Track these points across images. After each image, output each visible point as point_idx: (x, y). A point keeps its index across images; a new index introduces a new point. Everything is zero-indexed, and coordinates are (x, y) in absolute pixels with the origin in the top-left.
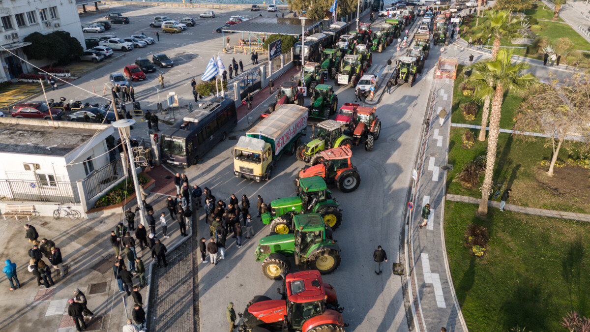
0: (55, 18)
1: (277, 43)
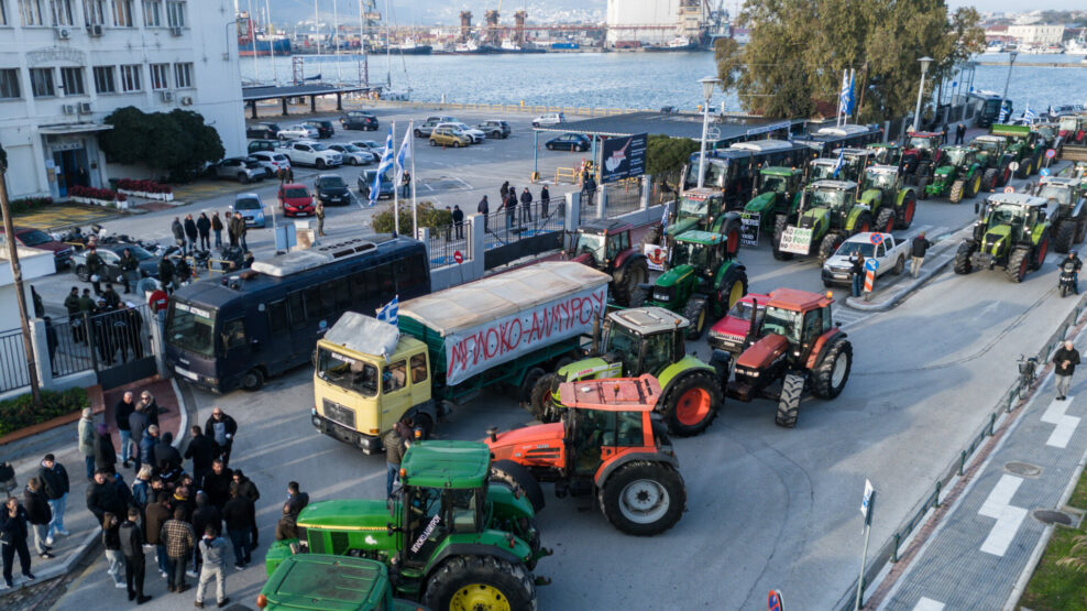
0: (185, 87)
1: (631, 143)
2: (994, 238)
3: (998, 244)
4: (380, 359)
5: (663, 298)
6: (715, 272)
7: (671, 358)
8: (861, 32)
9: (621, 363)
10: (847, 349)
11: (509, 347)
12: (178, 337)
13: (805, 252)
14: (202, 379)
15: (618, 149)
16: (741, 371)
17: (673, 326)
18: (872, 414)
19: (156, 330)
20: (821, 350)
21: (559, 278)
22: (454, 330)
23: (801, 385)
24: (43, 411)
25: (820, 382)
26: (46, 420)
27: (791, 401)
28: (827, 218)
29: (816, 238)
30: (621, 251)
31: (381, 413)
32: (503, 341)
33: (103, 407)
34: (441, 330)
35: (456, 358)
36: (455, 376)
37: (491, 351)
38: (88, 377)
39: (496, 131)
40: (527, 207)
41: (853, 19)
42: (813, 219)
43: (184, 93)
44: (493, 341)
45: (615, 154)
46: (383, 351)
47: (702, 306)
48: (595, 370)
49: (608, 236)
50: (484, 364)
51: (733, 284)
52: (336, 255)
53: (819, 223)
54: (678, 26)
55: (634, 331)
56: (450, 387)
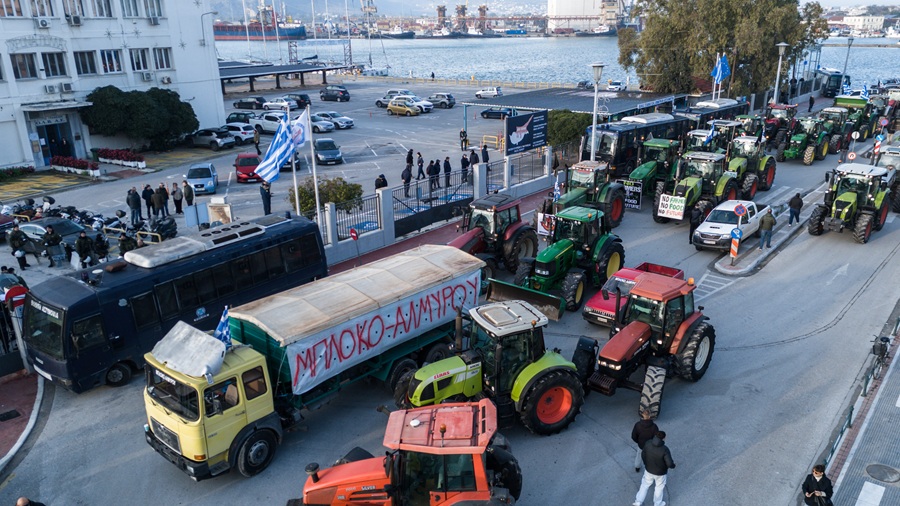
0: (164, 69)
1: (533, 120)
2: (841, 205)
3: (846, 210)
4: (201, 381)
5: (544, 273)
6: (592, 247)
7: (530, 357)
8: (730, 23)
9: (480, 363)
10: (710, 332)
11: (369, 345)
13: (680, 218)
15: (521, 125)
16: (604, 363)
17: (530, 327)
18: (733, 399)
20: (684, 336)
21: (431, 266)
22: (296, 339)
23: (661, 379)
25: (683, 367)
27: (652, 396)
28: (699, 186)
29: (689, 204)
30: (511, 224)
31: (205, 437)
32: (361, 340)
34: (281, 339)
35: (301, 365)
36: (302, 383)
37: (346, 353)
39: (442, 103)
41: (724, 11)
42: (686, 188)
44: (348, 341)
45: (518, 129)
46: (204, 371)
47: (580, 280)
48: (452, 372)
49: (496, 211)
50: (338, 367)
51: (609, 256)
52: (216, 242)
53: (692, 192)
54: (601, 17)
55: (490, 333)
56: (296, 396)
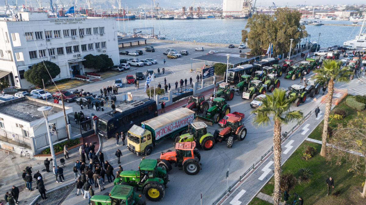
1: (210, 69)
12: (99, 126)
14: (104, 136)
19: (94, 124)
24: (70, 145)
26: (71, 147)
33: (83, 143)
38: (80, 135)
39: (184, 54)
40: (186, 83)
43: (104, 49)
54: (243, 11)
